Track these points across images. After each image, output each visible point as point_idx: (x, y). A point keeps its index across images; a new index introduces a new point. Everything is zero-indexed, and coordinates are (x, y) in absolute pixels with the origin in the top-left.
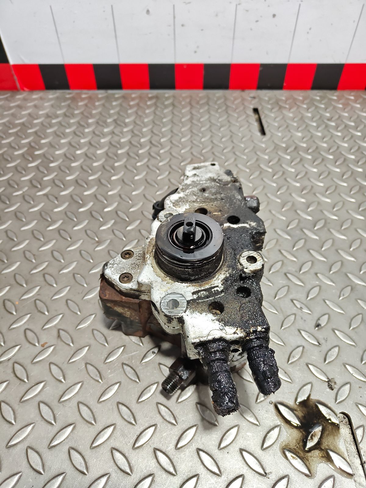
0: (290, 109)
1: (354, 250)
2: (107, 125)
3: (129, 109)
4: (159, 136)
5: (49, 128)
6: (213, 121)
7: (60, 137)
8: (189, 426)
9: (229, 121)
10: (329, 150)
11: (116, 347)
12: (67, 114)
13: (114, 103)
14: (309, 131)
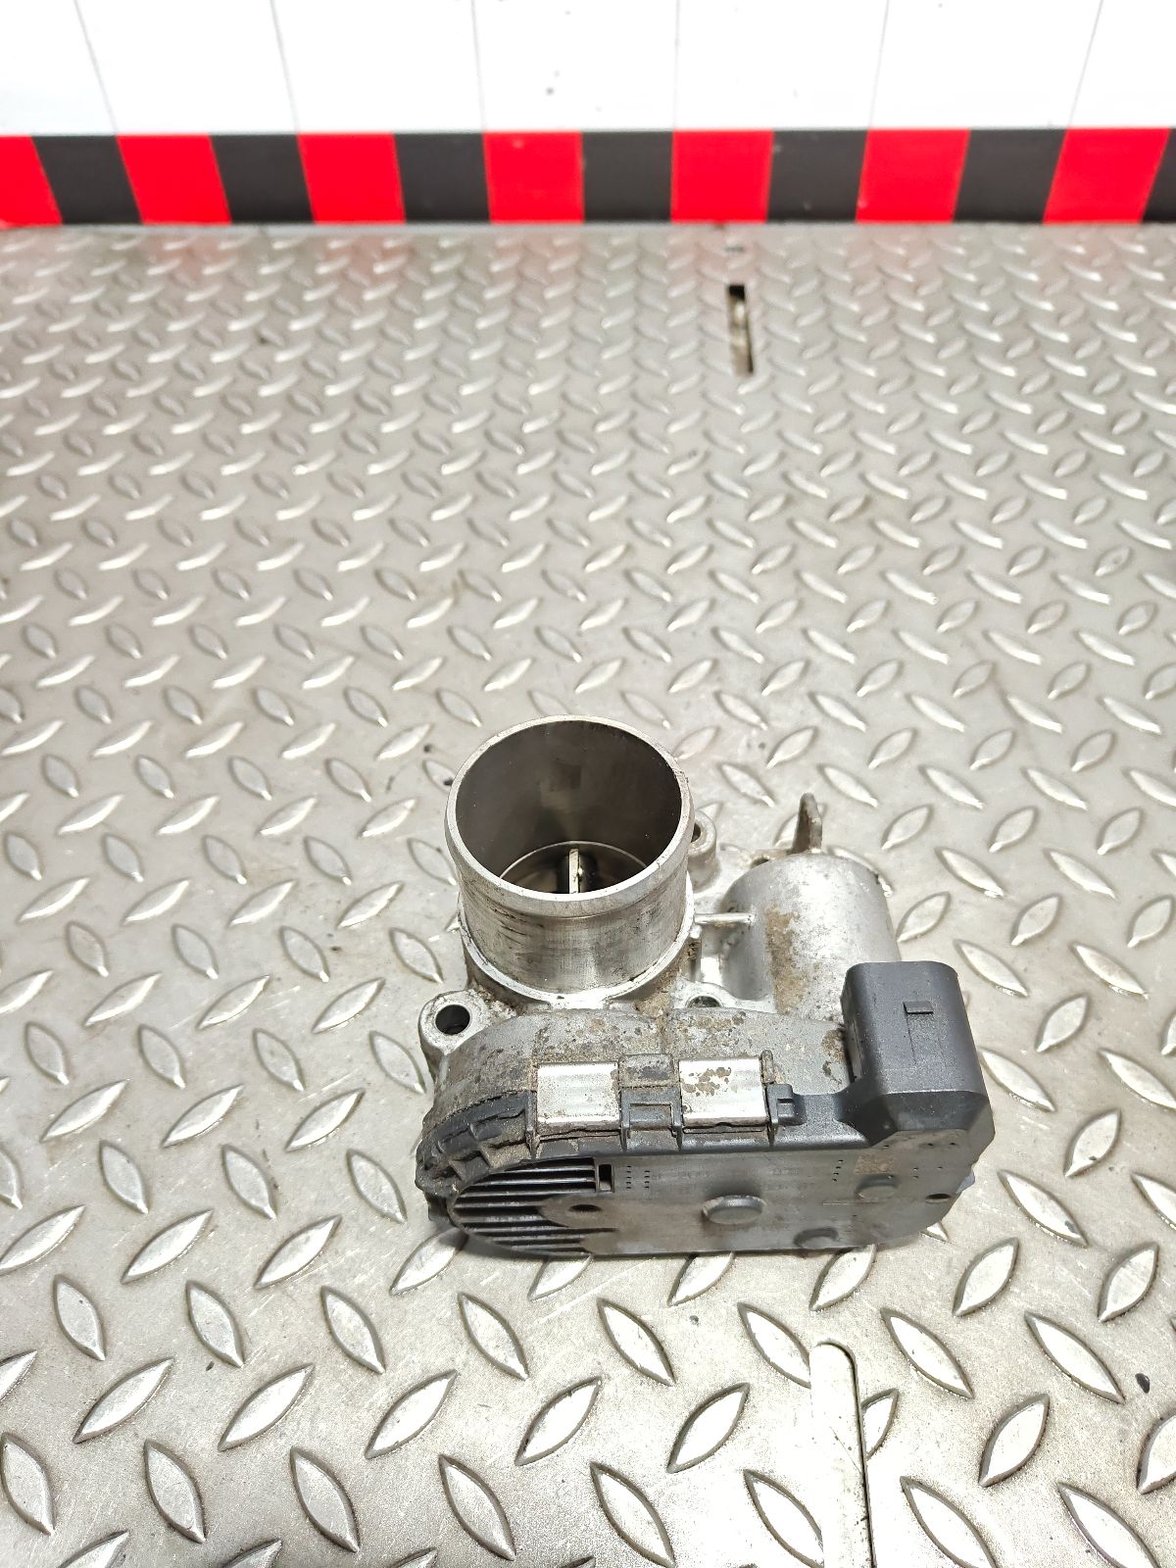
0: (853, 288)
1: (983, 767)
2: (224, 339)
3: (306, 288)
4: (388, 376)
5: (31, 351)
7: (63, 378)
8: (281, 1368)
9: (636, 329)
10: (964, 424)
11: (93, 1087)
12: (105, 306)
13: (266, 270)
14: (907, 362)
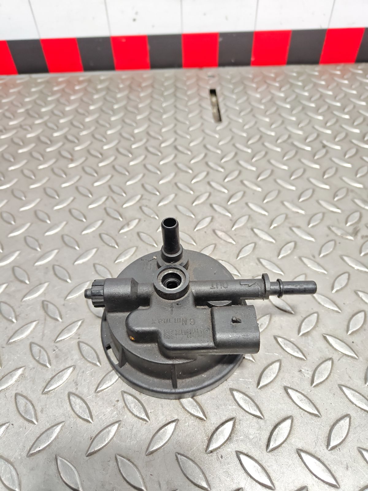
0: (257, 89)
6: (154, 107)
9: (175, 107)
10: (306, 139)
13: (33, 90)
14: (280, 115)
